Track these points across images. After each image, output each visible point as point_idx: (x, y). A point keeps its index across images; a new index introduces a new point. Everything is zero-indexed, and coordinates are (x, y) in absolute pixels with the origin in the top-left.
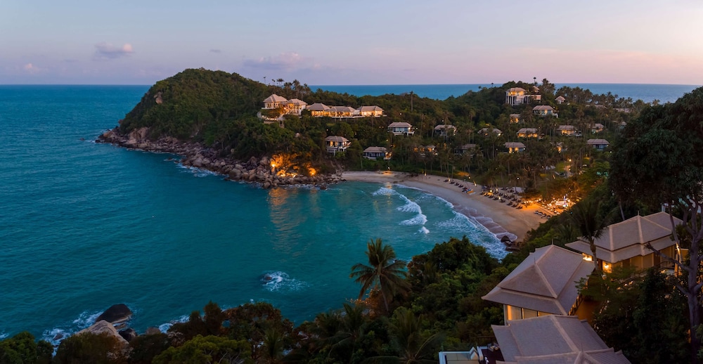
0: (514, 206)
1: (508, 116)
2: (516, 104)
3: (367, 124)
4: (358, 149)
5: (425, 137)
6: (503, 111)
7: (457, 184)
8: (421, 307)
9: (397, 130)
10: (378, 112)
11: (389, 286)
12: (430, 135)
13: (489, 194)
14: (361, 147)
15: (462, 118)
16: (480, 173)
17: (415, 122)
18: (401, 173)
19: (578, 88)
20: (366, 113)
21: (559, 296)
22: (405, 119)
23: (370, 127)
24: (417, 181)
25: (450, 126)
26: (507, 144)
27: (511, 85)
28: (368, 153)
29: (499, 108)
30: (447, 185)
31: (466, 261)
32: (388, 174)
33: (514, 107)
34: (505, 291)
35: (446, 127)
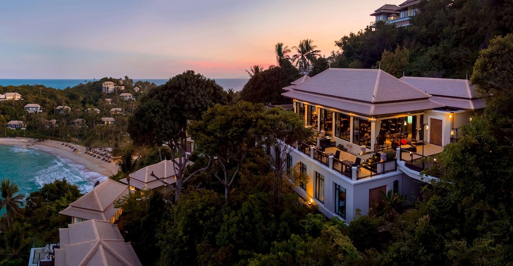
0: (106, 161)
1: (104, 100)
2: (109, 92)
3: (9, 105)
4: (3, 122)
5: (49, 114)
6: (101, 96)
7: (70, 147)
8: (30, 225)
9: (30, 109)
10: (18, 97)
11: (12, 211)
12: (53, 113)
13: (91, 153)
14: (5, 121)
15: (75, 102)
16: (85, 138)
17: (43, 104)
18: (32, 139)
19: (147, 82)
20: (9, 96)
21: (104, 211)
22: (36, 102)
23: (12, 107)
24: (44, 145)
25: (66, 107)
26: (103, 119)
27: (105, 80)
28: (10, 125)
29: (98, 95)
30: (64, 147)
31: (64, 195)
32: (23, 140)
33: (108, 94)
34: (73, 208)
35: (64, 107)
